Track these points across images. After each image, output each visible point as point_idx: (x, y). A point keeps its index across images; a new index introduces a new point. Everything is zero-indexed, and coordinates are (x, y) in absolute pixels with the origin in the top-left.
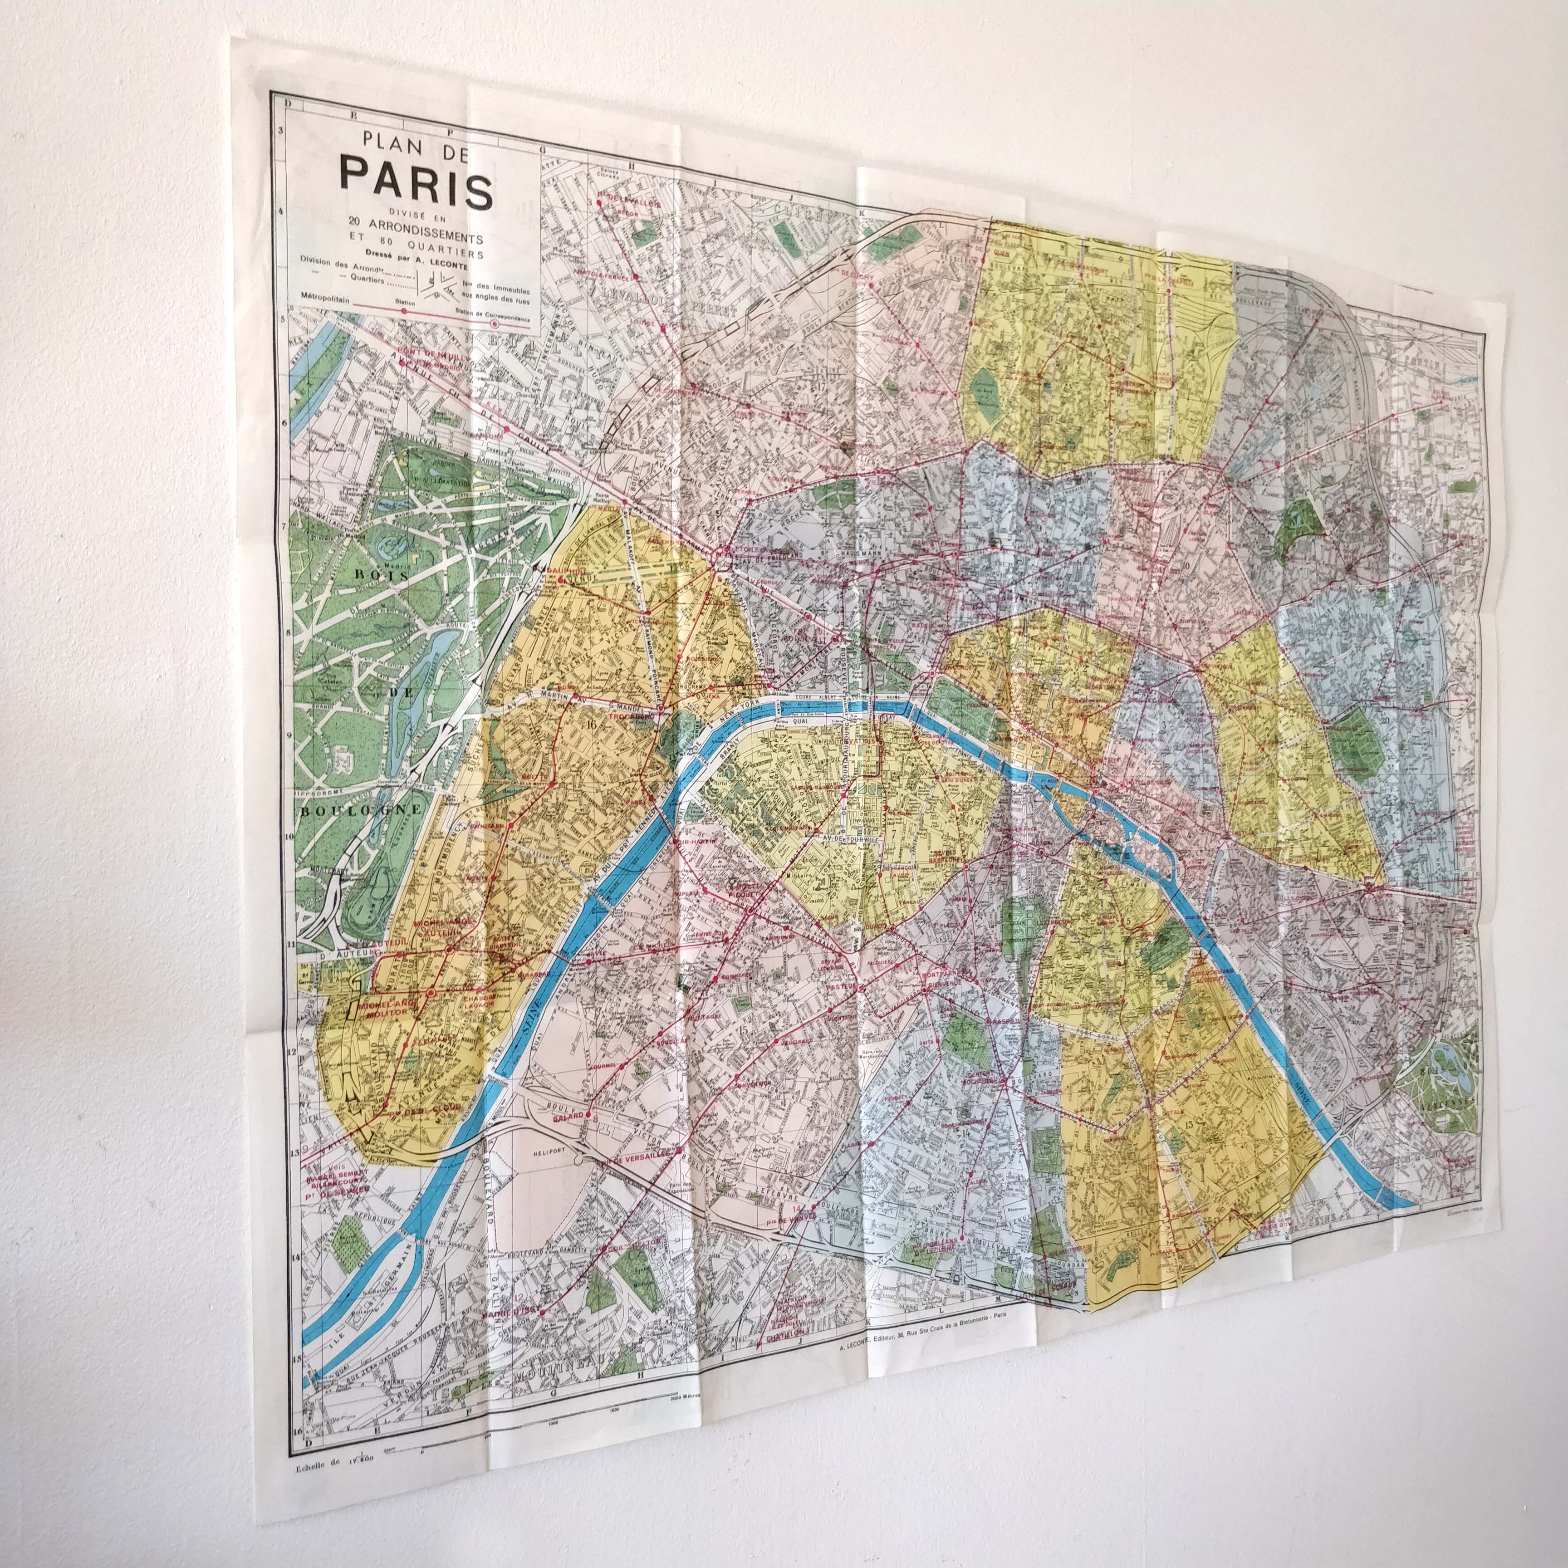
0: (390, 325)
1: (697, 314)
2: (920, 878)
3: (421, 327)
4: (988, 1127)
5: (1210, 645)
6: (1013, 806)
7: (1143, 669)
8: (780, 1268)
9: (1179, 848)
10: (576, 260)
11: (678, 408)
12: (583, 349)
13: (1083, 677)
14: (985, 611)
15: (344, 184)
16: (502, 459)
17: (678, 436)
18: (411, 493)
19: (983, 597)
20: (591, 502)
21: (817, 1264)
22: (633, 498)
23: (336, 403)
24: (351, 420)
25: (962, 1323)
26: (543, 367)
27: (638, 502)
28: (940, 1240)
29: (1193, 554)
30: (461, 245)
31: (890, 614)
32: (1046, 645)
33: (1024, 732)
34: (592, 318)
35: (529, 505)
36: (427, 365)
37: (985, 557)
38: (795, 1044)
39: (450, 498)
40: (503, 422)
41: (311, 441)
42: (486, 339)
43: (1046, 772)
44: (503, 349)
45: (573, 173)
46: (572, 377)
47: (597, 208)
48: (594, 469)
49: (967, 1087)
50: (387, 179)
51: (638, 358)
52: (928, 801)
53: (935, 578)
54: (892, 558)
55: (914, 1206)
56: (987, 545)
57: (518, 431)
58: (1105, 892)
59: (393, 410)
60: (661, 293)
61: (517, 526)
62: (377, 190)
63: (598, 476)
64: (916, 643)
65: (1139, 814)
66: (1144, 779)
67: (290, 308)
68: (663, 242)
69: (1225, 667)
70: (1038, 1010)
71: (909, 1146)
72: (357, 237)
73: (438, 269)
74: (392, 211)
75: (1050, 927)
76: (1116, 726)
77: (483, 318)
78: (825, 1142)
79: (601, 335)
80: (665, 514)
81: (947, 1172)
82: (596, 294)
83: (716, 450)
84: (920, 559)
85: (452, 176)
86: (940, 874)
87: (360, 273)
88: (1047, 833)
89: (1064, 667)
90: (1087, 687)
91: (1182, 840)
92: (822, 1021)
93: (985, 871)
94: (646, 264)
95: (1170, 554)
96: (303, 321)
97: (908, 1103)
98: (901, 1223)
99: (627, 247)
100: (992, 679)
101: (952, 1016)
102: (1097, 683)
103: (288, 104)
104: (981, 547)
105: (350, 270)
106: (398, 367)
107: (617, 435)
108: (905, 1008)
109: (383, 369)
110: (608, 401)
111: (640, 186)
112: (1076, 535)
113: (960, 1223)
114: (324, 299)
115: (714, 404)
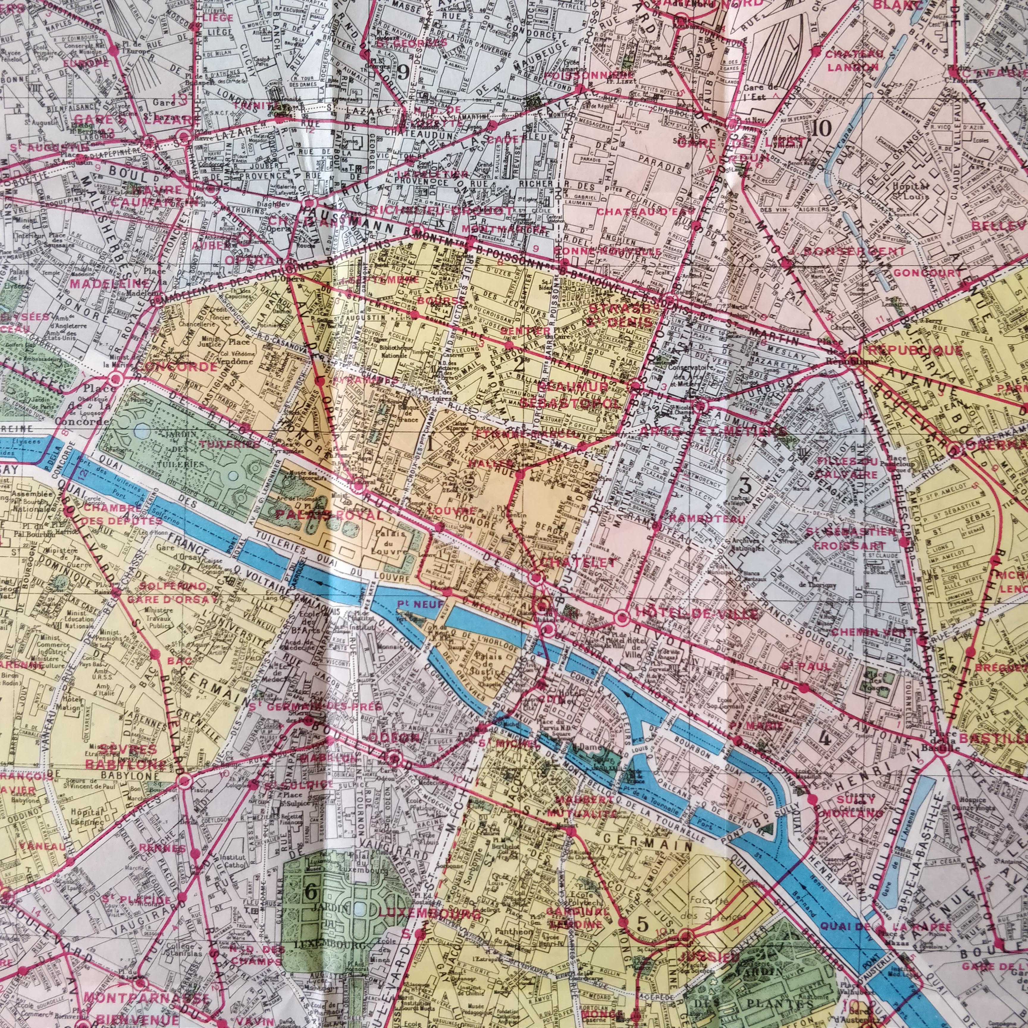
2: (63, 800)
5: (894, 303)
6: (332, 654)
7: (685, 360)
9: (793, 764)
13: (514, 384)
14: (257, 249)
19: (254, 222)
29: (841, 100)
31: (20, 264)
32: (414, 315)
33: (357, 499)
37: (261, 138)
43: (413, 585)
52: (90, 641)
53: (138, 190)
54: (24, 153)
56: (263, 114)
58: (567, 854)
64: (78, 319)
65: (670, 682)
66: (688, 607)
69: (939, 351)
75: (415, 924)
76: (605, 489)
84: (94, 151)
86: (112, 794)
88: (409, 715)
89: (461, 363)
90: (523, 404)
91: (804, 748)
93: (235, 795)
95: (772, 105)
100: (269, 388)
102: (550, 396)
104: (248, 118)
112: (502, 78)
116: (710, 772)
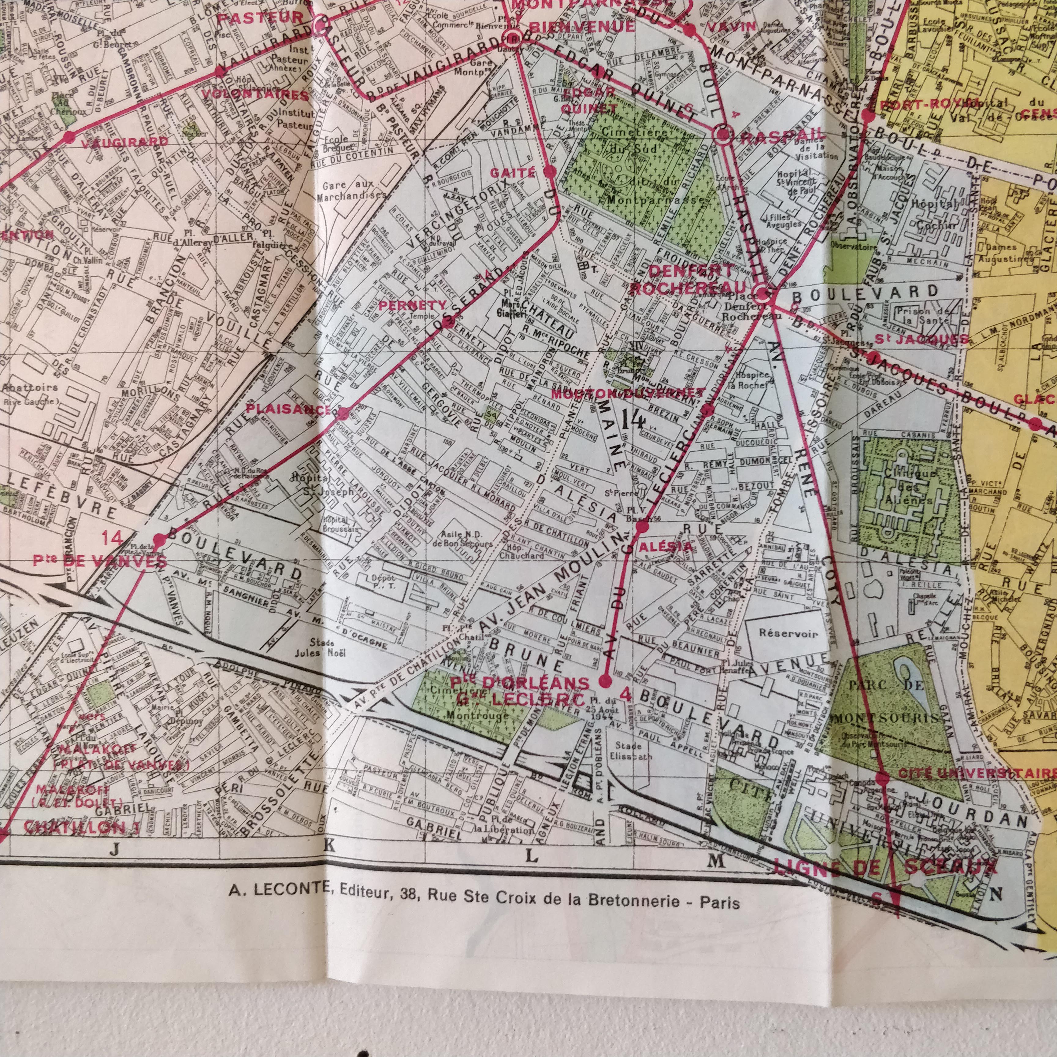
4: (708, 410)
8: (67, 668)
21: (165, 678)
25: (594, 899)
28: (534, 674)
38: (119, 145)
49: (642, 300)
55: (457, 579)
70: (899, 115)
71: (448, 430)
78: (195, 389)
81: (564, 508)
92: (194, 95)
97: (449, 322)
98: (418, 617)
101: (599, 109)
108: (448, 78)
113: (602, 641)
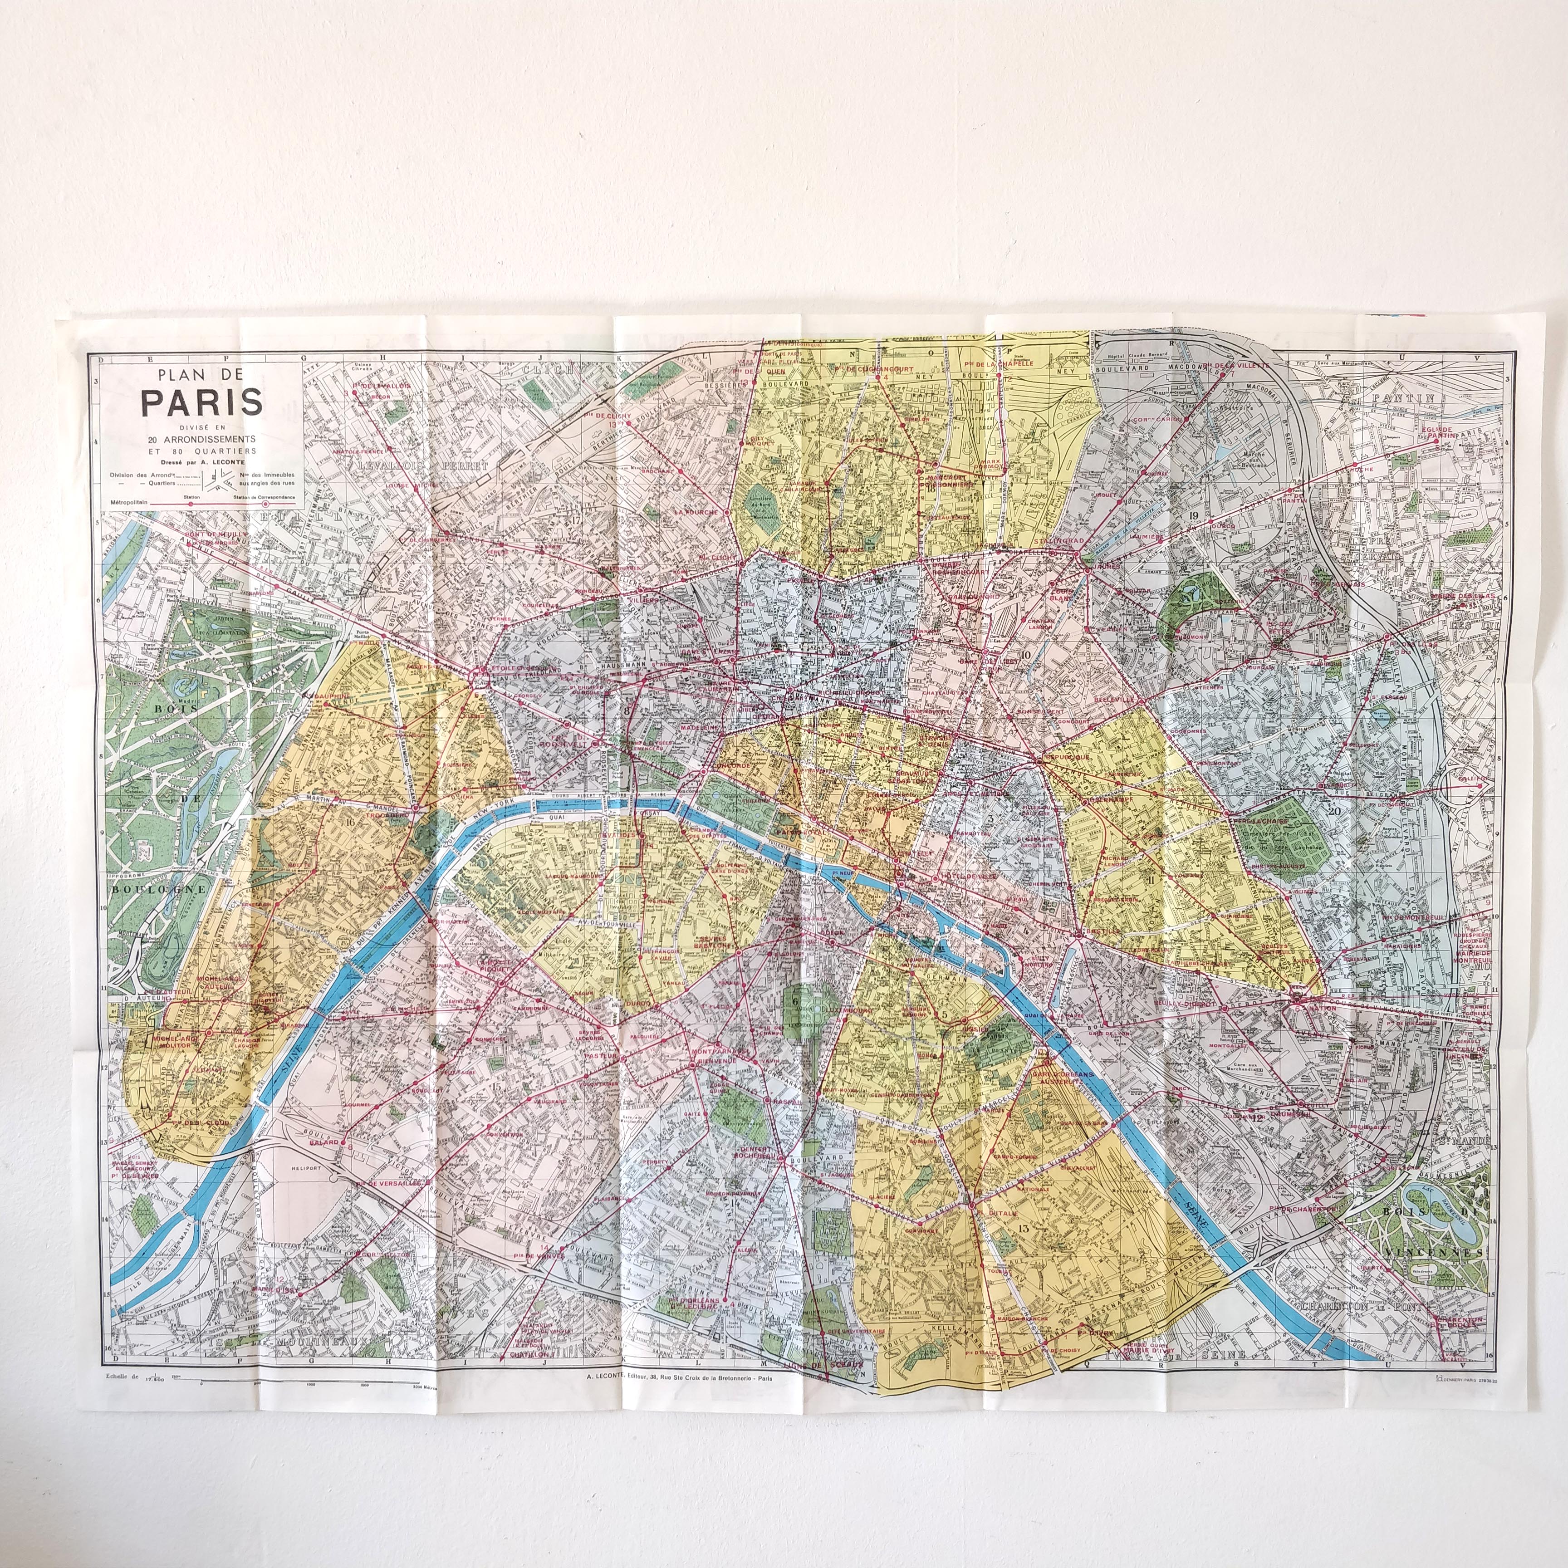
0: (179, 516)
1: (448, 473)
2: (684, 962)
3: (205, 515)
4: (762, 1200)
5: (1058, 735)
6: (802, 896)
7: (963, 762)
8: (527, 1296)
9: (1012, 943)
10: (335, 442)
11: (430, 554)
12: (342, 515)
13: (885, 772)
14: (767, 711)
15: (145, 414)
16: (273, 610)
17: (431, 577)
18: (197, 644)
19: (765, 699)
20: (352, 638)
21: (564, 1299)
22: (392, 632)
23: (138, 581)
24: (149, 592)
25: (720, 1378)
26: (307, 533)
27: (396, 635)
28: (699, 1297)
29: (1035, 642)
30: (239, 445)
31: (657, 718)
32: (840, 741)
33: (813, 825)
34: (350, 488)
35: (297, 645)
36: (209, 543)
37: (768, 660)
38: (548, 1103)
39: (228, 646)
40: (274, 582)
41: (119, 612)
42: (259, 517)
43: (840, 864)
44: (273, 523)
45: (330, 372)
46: (333, 539)
47: (353, 397)
48: (355, 612)
49: (739, 1160)
50: (178, 403)
51: (394, 516)
52: (695, 890)
53: (710, 683)
54: (658, 667)
55: (671, 1263)
56: (769, 649)
57: (286, 587)
58: (911, 984)
59: (182, 582)
60: (413, 459)
61: (287, 663)
62: (170, 414)
63: (359, 617)
64: (685, 744)
65: (957, 907)
66: (965, 874)
67: (103, 514)
68: (414, 416)
69: (1078, 758)
70: (829, 1094)
71: (668, 1208)
72: (154, 452)
73: (218, 467)
74: (182, 428)
75: (843, 1015)
76: (927, 820)
77: (257, 501)
78: (576, 1193)
79: (359, 501)
80: (423, 644)
81: (711, 1236)
82: (354, 468)
83: (471, 585)
84: (691, 666)
85: (230, 392)
86: (706, 959)
87: (156, 480)
88: (839, 923)
89: (861, 763)
90: (890, 782)
91: (1016, 936)
92: (576, 1085)
93: (761, 959)
94: (399, 437)
95: (1003, 645)
96: (111, 521)
97: (669, 1168)
98: (657, 1277)
99: (381, 426)
100: (774, 775)
101: (723, 1091)
102: (902, 778)
103: (101, 361)
104: (762, 651)
105: (146, 480)
106: (186, 548)
107: (376, 582)
108: (669, 1080)
109: (174, 551)
110: (367, 554)
111: (391, 373)
112: (879, 633)
113: (724, 1285)
114: (128, 503)
115: (468, 547)
116: (975, 947)
